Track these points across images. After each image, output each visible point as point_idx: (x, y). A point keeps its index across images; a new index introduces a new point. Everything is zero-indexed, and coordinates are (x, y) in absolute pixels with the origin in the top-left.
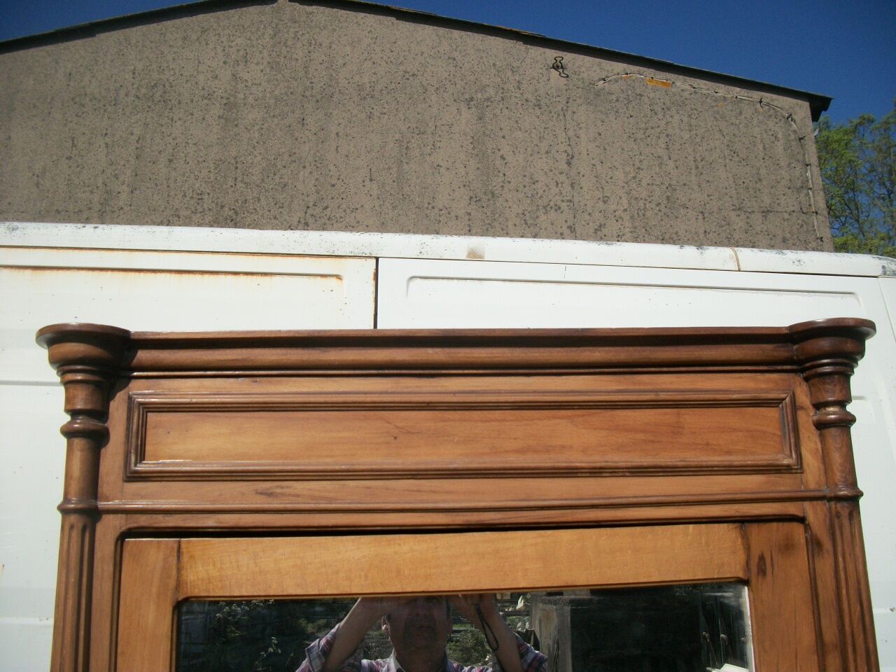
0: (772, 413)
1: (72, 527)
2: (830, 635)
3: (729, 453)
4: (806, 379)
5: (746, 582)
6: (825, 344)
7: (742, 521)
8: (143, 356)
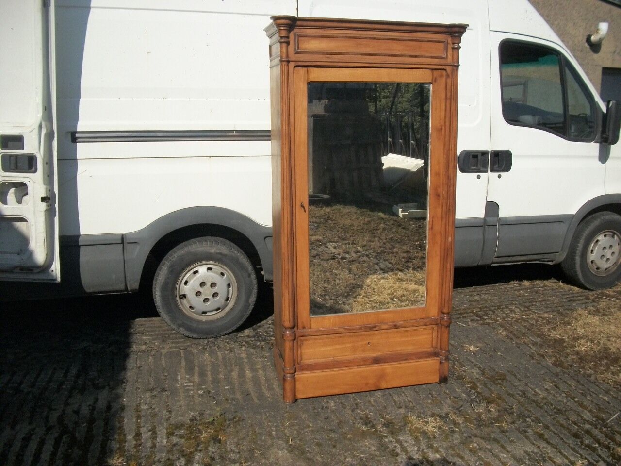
0: (442, 44)
1: (285, 65)
2: (449, 96)
3: (431, 53)
4: (452, 37)
5: (431, 83)
6: (457, 29)
7: (432, 69)
8: (299, 23)
